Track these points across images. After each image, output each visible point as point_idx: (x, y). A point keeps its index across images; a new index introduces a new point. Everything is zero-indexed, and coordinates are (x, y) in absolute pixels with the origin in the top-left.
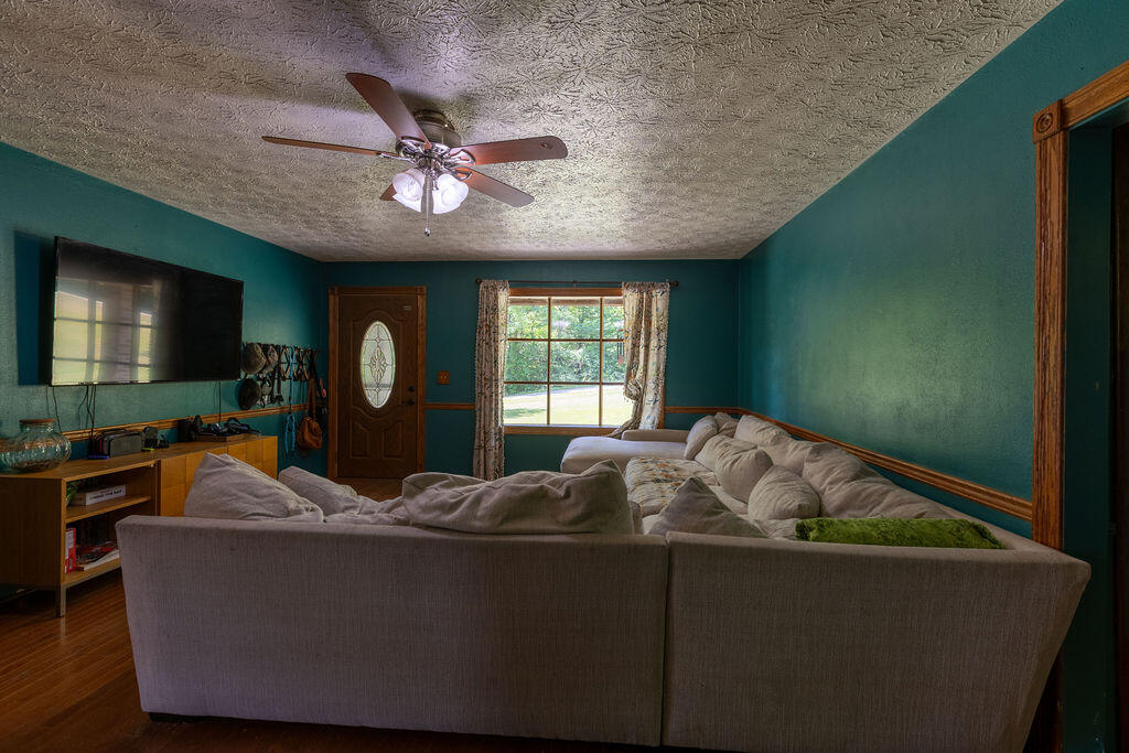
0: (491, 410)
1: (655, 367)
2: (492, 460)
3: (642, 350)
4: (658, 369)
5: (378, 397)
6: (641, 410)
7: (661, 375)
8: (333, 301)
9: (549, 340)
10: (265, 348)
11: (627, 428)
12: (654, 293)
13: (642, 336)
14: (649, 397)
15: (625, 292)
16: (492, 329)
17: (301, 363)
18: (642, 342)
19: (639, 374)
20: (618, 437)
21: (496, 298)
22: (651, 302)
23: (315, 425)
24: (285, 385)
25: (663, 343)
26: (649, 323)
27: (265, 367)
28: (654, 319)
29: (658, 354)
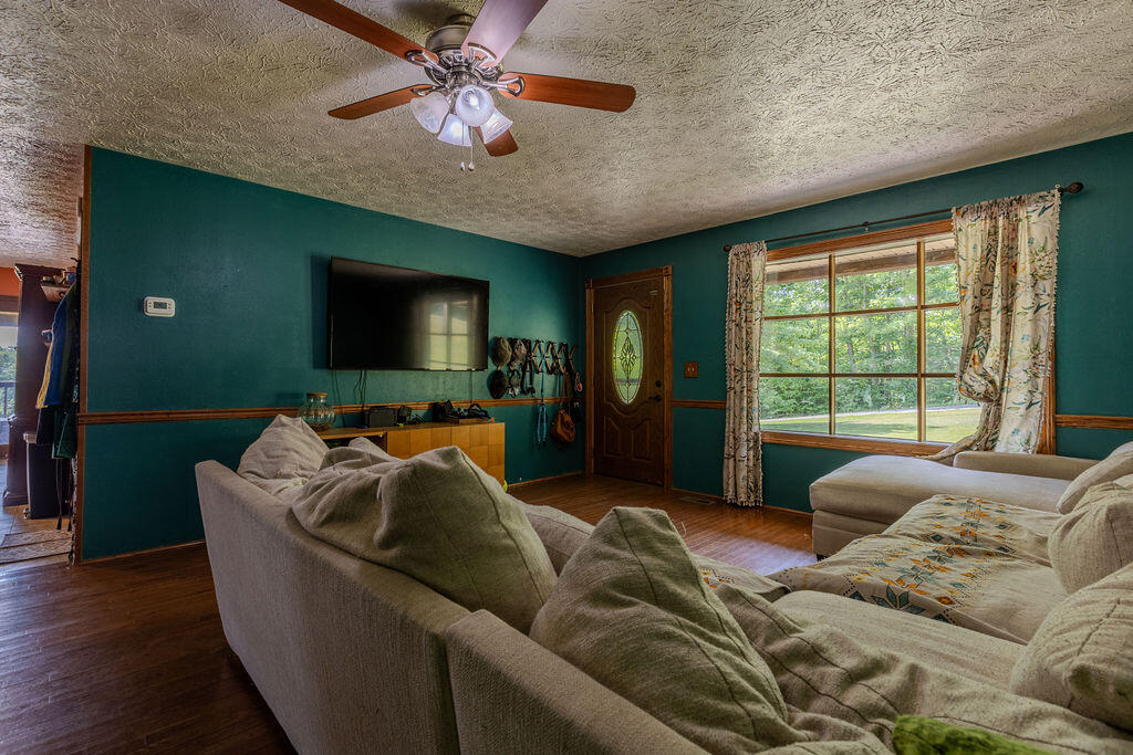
0: (742, 409)
1: (1027, 344)
2: (744, 473)
3: (996, 317)
4: (1036, 347)
5: (628, 393)
6: (998, 418)
7: (1043, 358)
8: (590, 294)
9: (831, 315)
10: (513, 342)
11: (967, 448)
12: (1022, 214)
13: (997, 292)
14: (1016, 396)
15: (957, 222)
16: (745, 305)
17: (555, 358)
18: (997, 302)
19: (991, 359)
20: (947, 461)
21: (749, 265)
22: (1015, 230)
23: (568, 418)
24: (537, 377)
25: (1045, 299)
26: (1012, 267)
27: (513, 359)
28: (1024, 260)
29: (1035, 321)
